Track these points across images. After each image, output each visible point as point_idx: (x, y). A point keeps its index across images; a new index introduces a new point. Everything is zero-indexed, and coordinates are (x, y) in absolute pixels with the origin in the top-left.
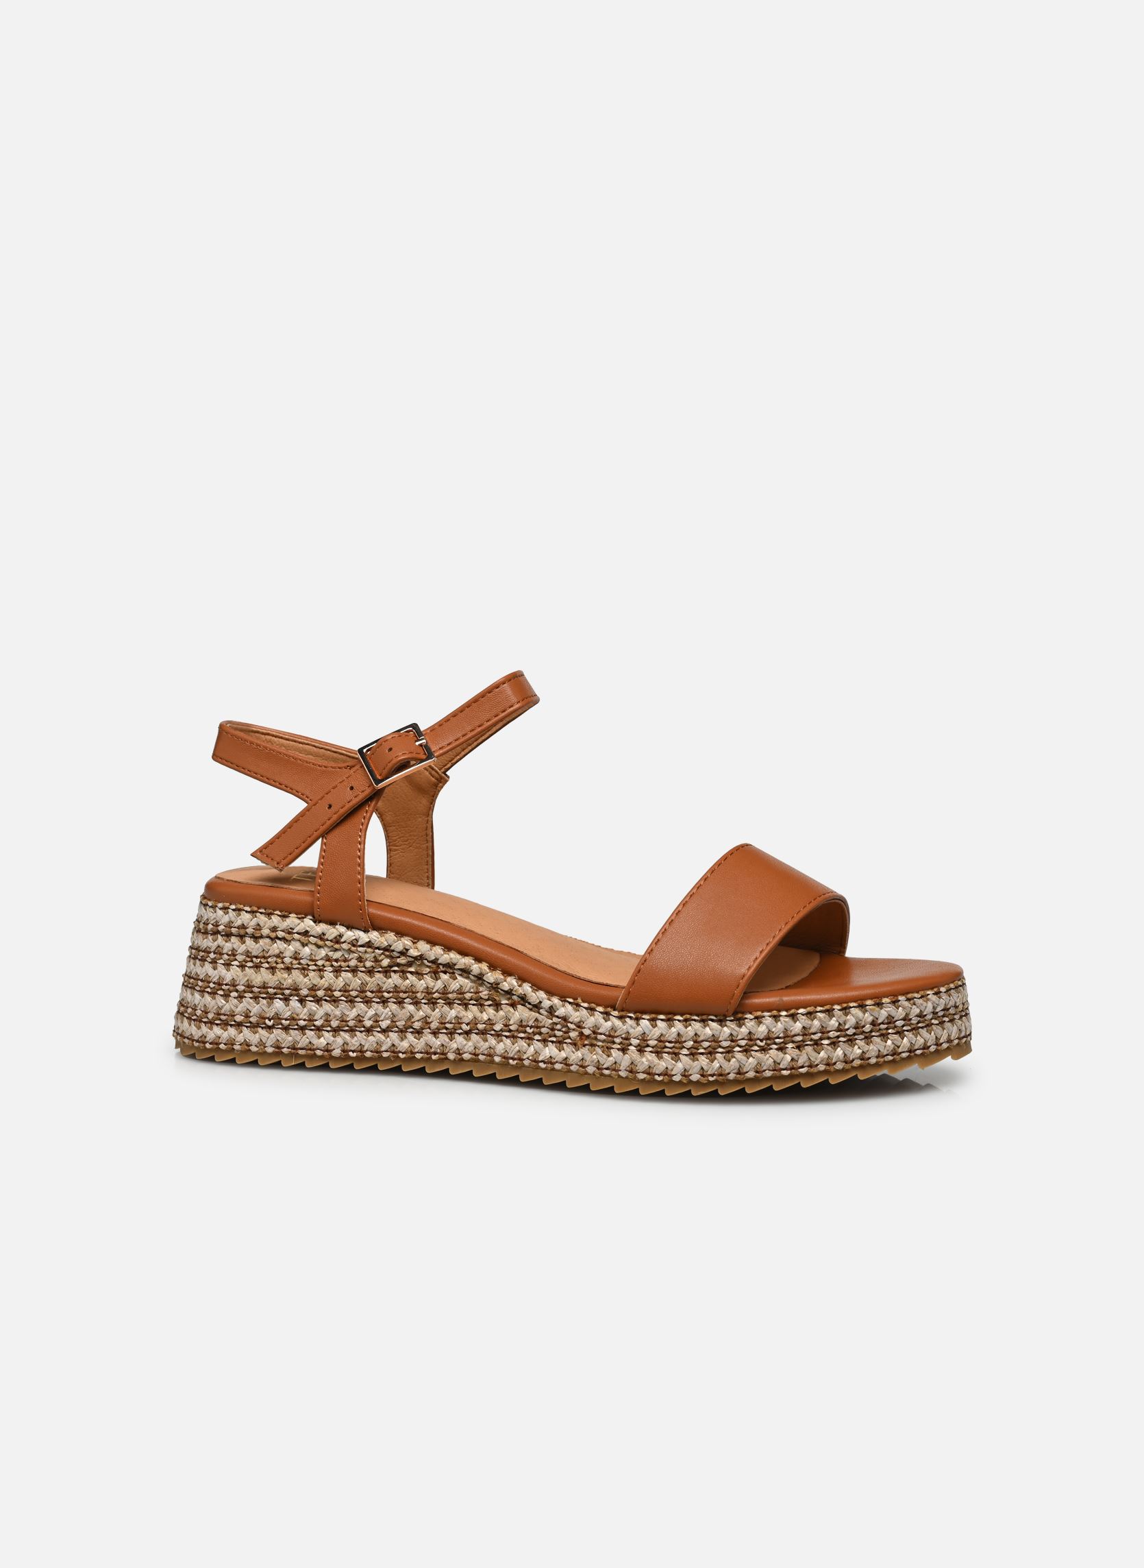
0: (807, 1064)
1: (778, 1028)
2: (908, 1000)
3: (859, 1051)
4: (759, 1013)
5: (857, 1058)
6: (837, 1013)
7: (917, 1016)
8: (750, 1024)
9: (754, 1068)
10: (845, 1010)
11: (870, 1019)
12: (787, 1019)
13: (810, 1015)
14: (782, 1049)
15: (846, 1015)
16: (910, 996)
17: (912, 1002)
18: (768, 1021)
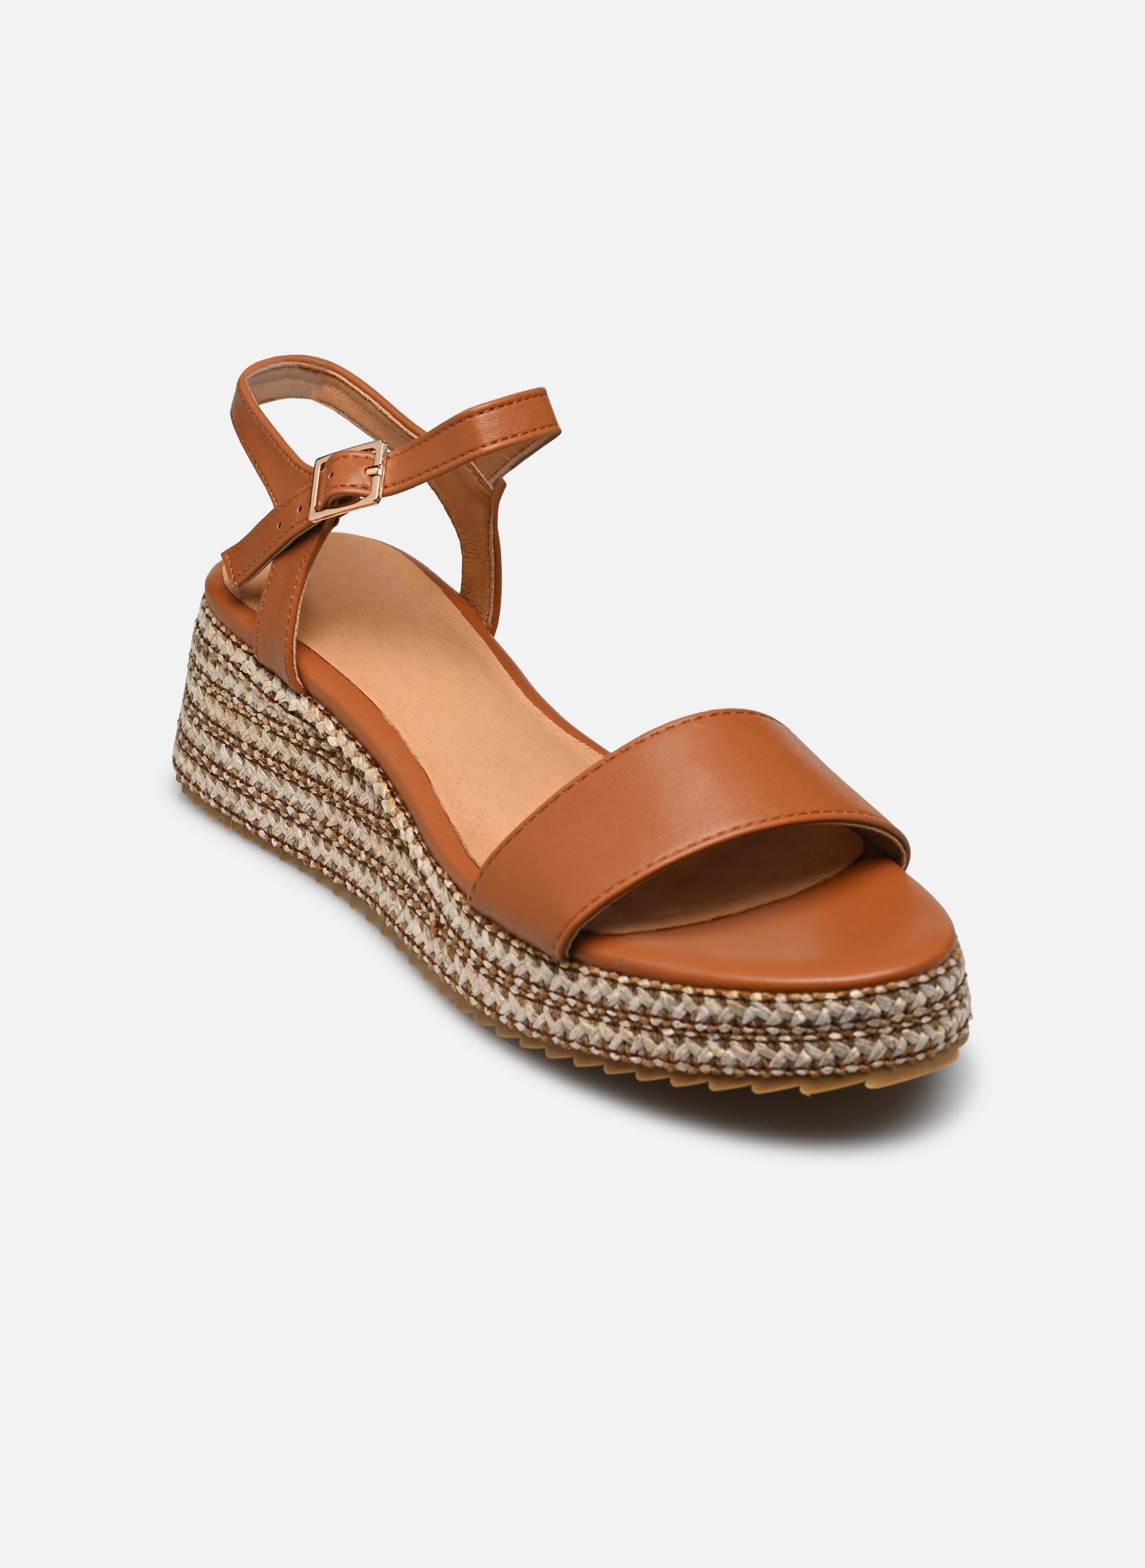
0: (641, 1053)
1: (614, 996)
2: (790, 1002)
3: (710, 1055)
4: (596, 970)
5: (707, 1064)
6: (686, 998)
7: (801, 1025)
8: (583, 983)
9: (580, 1038)
10: (699, 998)
11: (730, 1017)
12: (625, 989)
13: (654, 991)
14: (614, 1024)
15: (699, 1004)
16: (796, 996)
17: (796, 1006)
18: (602, 984)
